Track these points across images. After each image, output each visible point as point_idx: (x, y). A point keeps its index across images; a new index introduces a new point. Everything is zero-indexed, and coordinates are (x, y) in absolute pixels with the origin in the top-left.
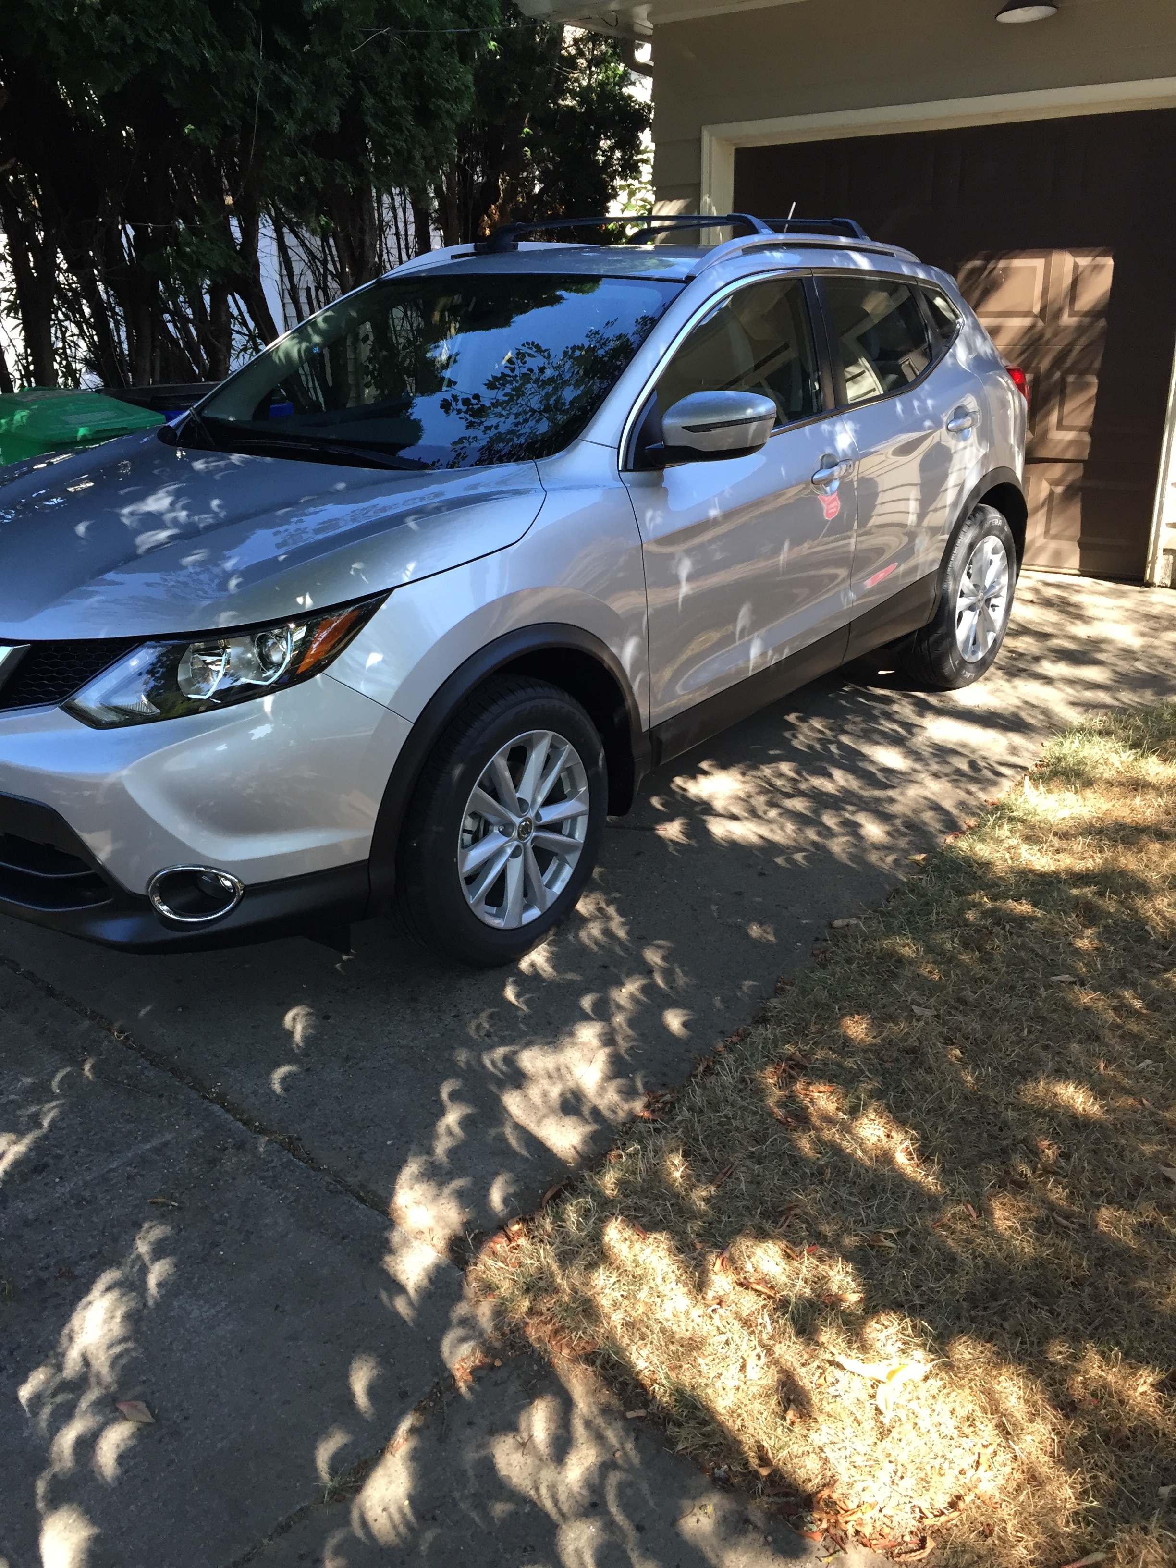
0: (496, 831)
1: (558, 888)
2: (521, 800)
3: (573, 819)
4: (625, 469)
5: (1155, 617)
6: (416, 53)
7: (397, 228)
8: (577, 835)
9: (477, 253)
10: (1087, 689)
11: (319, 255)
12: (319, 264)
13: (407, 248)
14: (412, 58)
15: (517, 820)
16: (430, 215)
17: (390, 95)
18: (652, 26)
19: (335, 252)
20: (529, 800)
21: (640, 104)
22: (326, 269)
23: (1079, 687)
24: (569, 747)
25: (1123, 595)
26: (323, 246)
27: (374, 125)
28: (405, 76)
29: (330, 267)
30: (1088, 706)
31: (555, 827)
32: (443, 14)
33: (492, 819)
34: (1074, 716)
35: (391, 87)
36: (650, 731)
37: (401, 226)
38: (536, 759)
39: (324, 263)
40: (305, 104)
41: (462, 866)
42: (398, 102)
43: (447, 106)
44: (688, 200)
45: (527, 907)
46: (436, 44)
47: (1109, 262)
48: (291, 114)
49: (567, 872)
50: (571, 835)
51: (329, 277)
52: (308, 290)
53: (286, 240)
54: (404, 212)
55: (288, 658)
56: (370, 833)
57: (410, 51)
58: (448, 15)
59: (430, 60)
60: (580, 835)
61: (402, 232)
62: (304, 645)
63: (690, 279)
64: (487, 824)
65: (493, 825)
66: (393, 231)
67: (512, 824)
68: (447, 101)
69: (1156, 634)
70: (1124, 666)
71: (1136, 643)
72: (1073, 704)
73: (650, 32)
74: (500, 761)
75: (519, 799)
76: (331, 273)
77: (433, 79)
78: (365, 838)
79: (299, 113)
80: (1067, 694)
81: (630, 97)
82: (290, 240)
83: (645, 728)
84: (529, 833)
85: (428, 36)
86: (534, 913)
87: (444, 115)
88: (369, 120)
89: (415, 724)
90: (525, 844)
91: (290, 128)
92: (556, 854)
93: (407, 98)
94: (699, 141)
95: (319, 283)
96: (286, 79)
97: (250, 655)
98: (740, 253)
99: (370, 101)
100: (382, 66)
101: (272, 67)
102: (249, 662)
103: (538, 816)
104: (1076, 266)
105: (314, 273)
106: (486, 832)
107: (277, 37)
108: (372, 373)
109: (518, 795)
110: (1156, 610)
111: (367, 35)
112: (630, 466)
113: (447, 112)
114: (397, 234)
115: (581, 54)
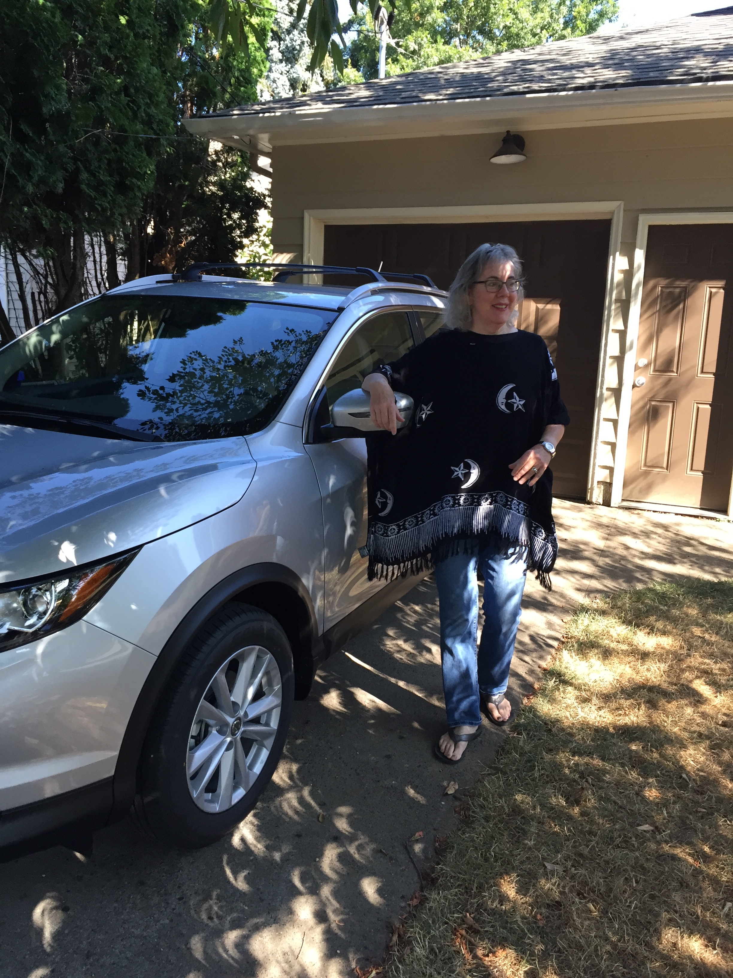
0: (214, 732)
1: (258, 769)
2: (234, 703)
3: (269, 712)
4: (307, 442)
5: (607, 526)
6: (118, 148)
7: (94, 257)
8: (272, 724)
9: (174, 280)
10: (583, 578)
11: (41, 271)
12: (41, 277)
13: (101, 270)
14: (115, 150)
15: (231, 720)
16: (117, 250)
17: (99, 173)
18: (271, 147)
19: (52, 269)
20: (240, 702)
21: (259, 193)
22: (47, 282)
23: (578, 577)
24: (268, 656)
25: (580, 510)
26: (45, 266)
27: (87, 191)
28: (109, 161)
29: (50, 280)
30: (589, 592)
31: (256, 721)
32: (136, 125)
33: (211, 722)
34: (581, 599)
35: (100, 167)
36: (324, 635)
37: (97, 256)
38: (246, 668)
39: (46, 278)
40: (40, 173)
41: (189, 768)
42: (104, 177)
43: (139, 183)
44: (295, 254)
45: (235, 788)
46: (132, 143)
47: (558, 308)
48: (30, 178)
49: (265, 754)
50: (267, 724)
51: (49, 287)
52: (33, 294)
53: (18, 260)
54: (100, 248)
55: (51, 608)
56: (116, 753)
57: (114, 146)
58: (139, 127)
59: (127, 153)
60: (274, 724)
61: (98, 259)
62: (65, 595)
63: (341, 310)
64: (207, 726)
65: (212, 727)
66: (92, 259)
67: (227, 724)
68: (138, 180)
69: (610, 537)
70: (601, 561)
71: (601, 544)
72: (579, 590)
73: (271, 151)
74: (220, 675)
75: (233, 702)
76: (50, 284)
77: (129, 165)
78: (112, 758)
79: (36, 178)
80: (572, 583)
81: (252, 188)
82: (21, 259)
83: (320, 633)
84: (239, 729)
85: (127, 137)
86: (240, 793)
87: (136, 189)
88: (83, 187)
89: (158, 657)
90: (235, 739)
91: (30, 189)
92: (256, 741)
93: (111, 176)
94: (303, 218)
95: (41, 289)
96: (27, 155)
97: (15, 605)
98: (370, 293)
99: (84, 175)
100: (94, 154)
101: (18, 146)
102: (15, 610)
103: (246, 714)
104: (537, 309)
105: (37, 283)
106: (206, 734)
107: (22, 127)
108: (75, 350)
109: (232, 699)
110: (605, 521)
111: (86, 132)
112: (311, 440)
113: (139, 187)
114: (95, 261)
115: (219, 160)
